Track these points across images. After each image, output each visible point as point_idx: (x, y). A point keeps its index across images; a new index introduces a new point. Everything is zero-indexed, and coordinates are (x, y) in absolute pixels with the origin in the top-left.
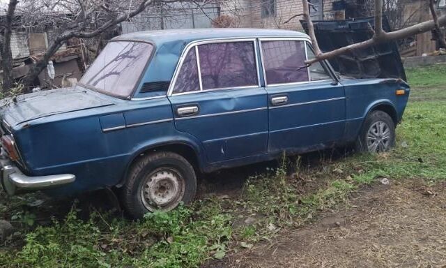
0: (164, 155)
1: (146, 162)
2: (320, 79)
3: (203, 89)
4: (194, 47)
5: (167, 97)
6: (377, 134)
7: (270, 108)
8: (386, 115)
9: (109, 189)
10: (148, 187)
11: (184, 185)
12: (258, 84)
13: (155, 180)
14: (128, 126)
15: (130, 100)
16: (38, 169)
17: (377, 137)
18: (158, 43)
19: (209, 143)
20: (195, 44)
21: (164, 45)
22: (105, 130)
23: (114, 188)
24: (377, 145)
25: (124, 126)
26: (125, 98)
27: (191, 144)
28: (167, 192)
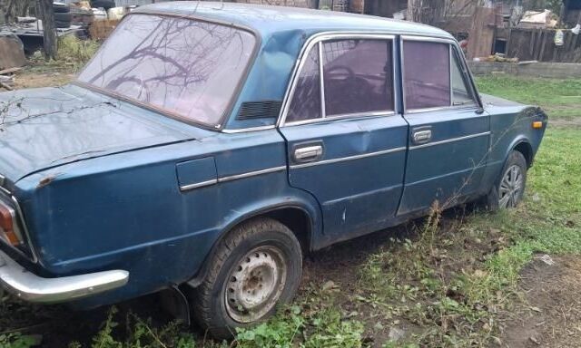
0: (265, 227)
1: (238, 241)
2: (463, 104)
3: (327, 115)
4: (318, 43)
5: (278, 129)
6: (510, 183)
7: (411, 148)
8: (522, 155)
9: (176, 287)
10: (235, 280)
11: (285, 274)
12: (393, 109)
13: (247, 268)
14: (221, 179)
15: (220, 132)
16: (61, 263)
17: (509, 187)
18: (265, 33)
19: (330, 205)
20: (320, 38)
21: (273, 36)
22: (184, 187)
23: (184, 287)
24: (508, 198)
25: (214, 181)
26: (211, 128)
27: (304, 206)
28: (261, 286)
